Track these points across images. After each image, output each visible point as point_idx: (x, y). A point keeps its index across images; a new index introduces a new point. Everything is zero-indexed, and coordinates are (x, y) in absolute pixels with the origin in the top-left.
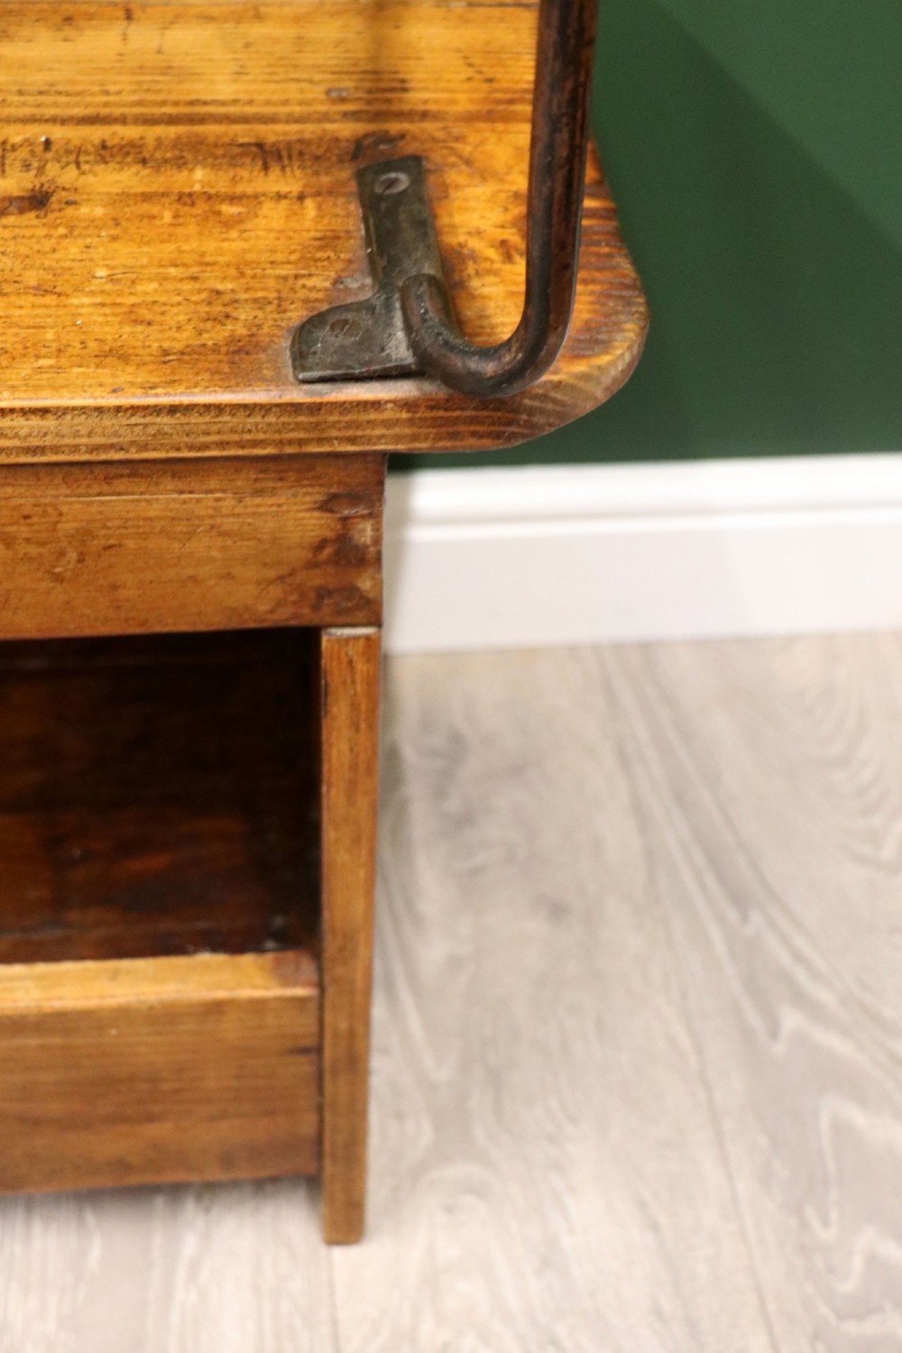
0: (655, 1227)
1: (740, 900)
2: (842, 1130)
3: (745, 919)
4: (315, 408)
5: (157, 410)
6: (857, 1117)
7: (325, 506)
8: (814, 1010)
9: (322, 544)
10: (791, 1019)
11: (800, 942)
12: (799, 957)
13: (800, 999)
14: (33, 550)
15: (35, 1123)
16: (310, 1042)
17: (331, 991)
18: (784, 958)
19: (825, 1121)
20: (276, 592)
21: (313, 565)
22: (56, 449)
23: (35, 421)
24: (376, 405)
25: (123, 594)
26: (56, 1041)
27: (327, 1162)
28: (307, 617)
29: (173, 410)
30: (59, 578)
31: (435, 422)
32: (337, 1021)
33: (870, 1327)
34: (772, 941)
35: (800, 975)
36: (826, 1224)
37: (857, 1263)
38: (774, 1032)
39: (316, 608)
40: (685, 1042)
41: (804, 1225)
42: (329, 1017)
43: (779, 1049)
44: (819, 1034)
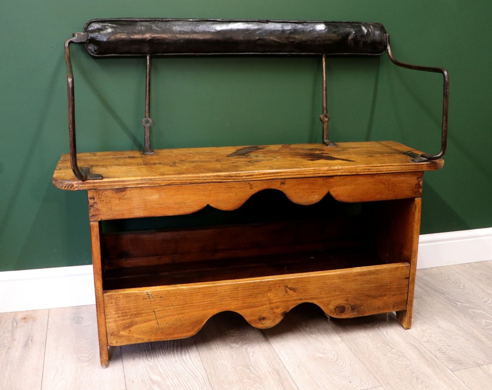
0: (453, 323)
1: (442, 293)
2: (473, 312)
3: (445, 295)
4: (418, 165)
5: (403, 165)
7: (417, 179)
8: (461, 302)
9: (416, 184)
10: (459, 304)
12: (456, 298)
13: (458, 302)
14: (387, 186)
15: (369, 296)
16: (408, 276)
17: (412, 264)
18: (454, 298)
19: (470, 311)
20: (411, 191)
21: (415, 188)
22: (393, 170)
23: (391, 167)
24: (423, 164)
25: (395, 192)
26: (376, 276)
27: (408, 305)
28: (414, 196)
29: (404, 165)
30: (389, 190)
31: (429, 167)
32: (412, 271)
33: (489, 327)
34: (450, 297)
36: (477, 320)
37: (484, 322)
38: (457, 305)
39: (415, 194)
40: (444, 307)
41: (474, 320)
42: (411, 270)
43: (459, 306)
44: (464, 304)
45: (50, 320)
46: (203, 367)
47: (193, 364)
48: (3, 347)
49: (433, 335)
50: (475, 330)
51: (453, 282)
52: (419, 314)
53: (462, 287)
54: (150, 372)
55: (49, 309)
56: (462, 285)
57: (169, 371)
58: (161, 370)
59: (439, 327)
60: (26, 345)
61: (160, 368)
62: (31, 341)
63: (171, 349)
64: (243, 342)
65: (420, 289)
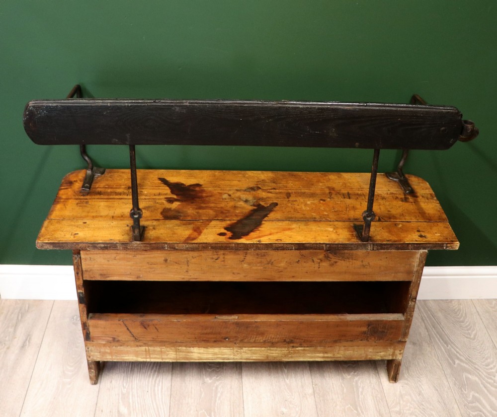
0: (437, 390)
1: (446, 343)
2: (467, 378)
3: (448, 346)
6: (470, 376)
8: (461, 360)
10: (457, 362)
11: (457, 350)
12: (457, 352)
13: (458, 358)
18: (455, 353)
19: (464, 377)
33: (474, 405)
34: (453, 350)
35: (458, 355)
36: (465, 391)
37: (471, 396)
38: (455, 364)
40: (439, 364)
41: (462, 391)
43: (455, 366)
44: (462, 364)
45: (52, 315)
46: (169, 404)
47: (162, 399)
48: (4, 345)
49: (409, 404)
50: (456, 406)
51: (467, 327)
52: (408, 370)
53: (472, 336)
54: (120, 401)
55: (54, 301)
56: (474, 332)
57: (138, 403)
58: (131, 401)
59: (420, 394)
60: (23, 346)
61: (131, 397)
62: (29, 342)
63: (149, 373)
64: (217, 377)
65: (426, 331)
